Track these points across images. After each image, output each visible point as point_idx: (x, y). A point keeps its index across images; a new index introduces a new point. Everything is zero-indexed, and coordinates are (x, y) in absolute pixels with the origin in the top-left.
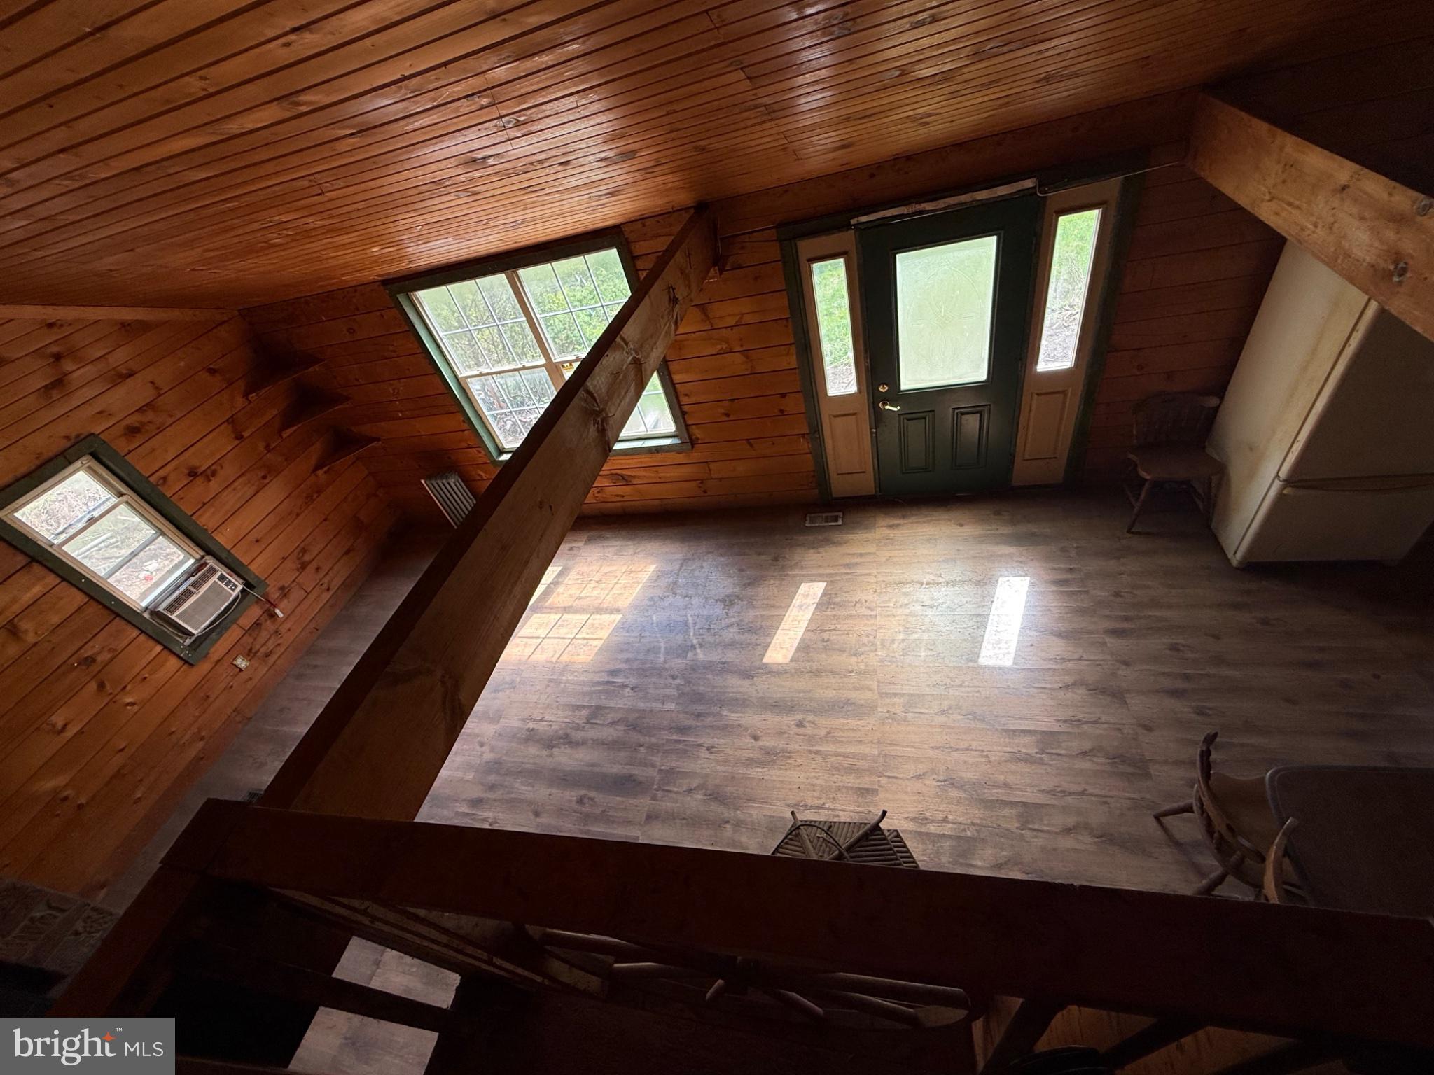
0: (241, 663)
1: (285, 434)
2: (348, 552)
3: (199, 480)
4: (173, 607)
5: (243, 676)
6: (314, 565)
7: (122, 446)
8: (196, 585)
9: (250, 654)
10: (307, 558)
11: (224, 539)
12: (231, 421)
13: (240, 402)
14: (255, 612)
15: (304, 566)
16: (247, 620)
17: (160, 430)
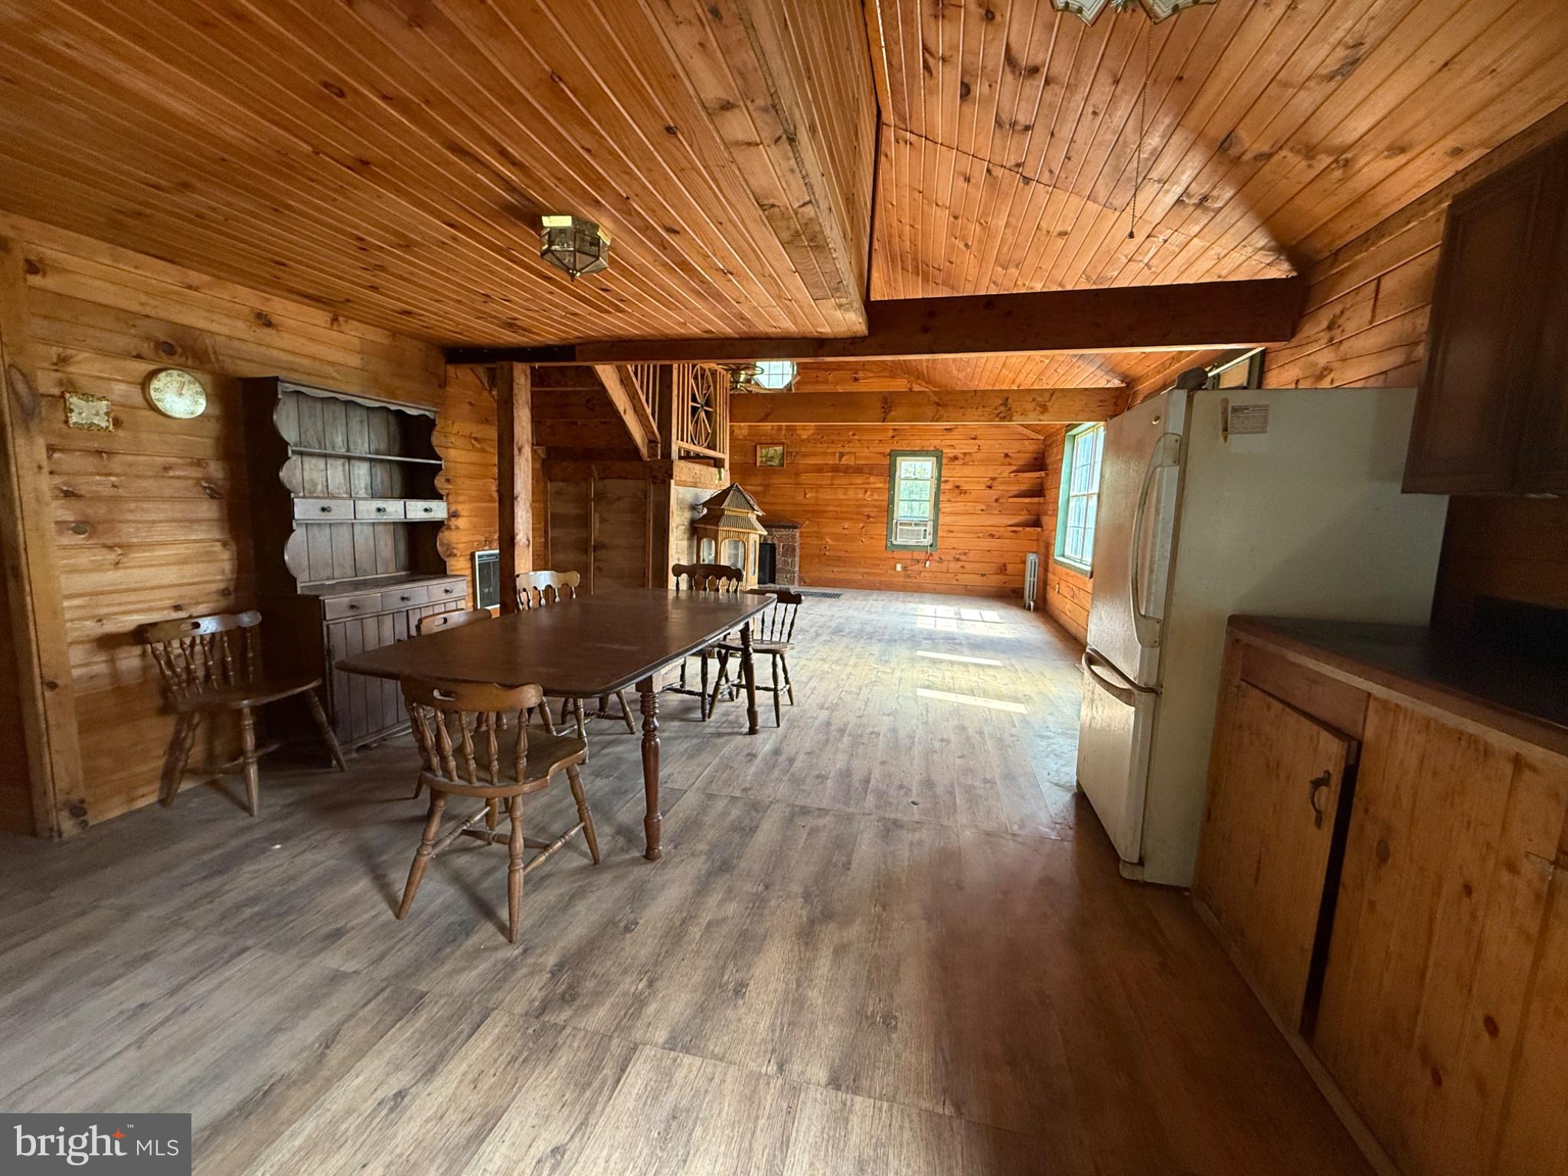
0: (899, 567)
1: (1011, 500)
2: (983, 575)
3: (958, 491)
4: (901, 524)
5: (893, 572)
6: (963, 564)
7: (944, 461)
8: (916, 525)
9: (905, 568)
10: (963, 558)
11: (942, 520)
12: (993, 479)
13: (1005, 474)
14: (923, 556)
15: (958, 560)
16: (916, 556)
17: (963, 464)
